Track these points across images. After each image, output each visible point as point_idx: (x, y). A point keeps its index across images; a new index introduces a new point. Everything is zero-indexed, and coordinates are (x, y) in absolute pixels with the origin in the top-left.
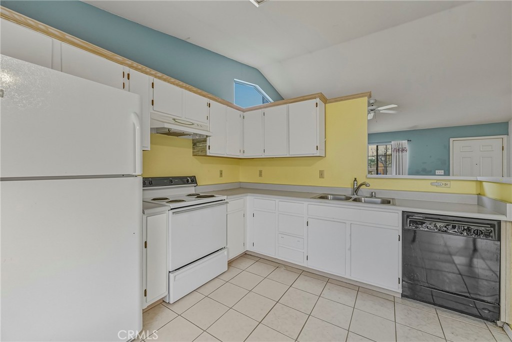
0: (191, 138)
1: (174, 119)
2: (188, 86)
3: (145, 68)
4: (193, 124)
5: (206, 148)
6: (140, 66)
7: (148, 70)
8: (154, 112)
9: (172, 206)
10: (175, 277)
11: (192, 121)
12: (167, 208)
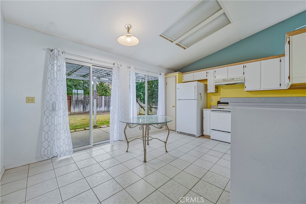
9: (212, 109)
10: (212, 131)
11: (233, 78)
12: (210, 109)
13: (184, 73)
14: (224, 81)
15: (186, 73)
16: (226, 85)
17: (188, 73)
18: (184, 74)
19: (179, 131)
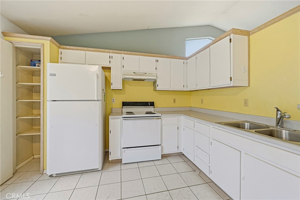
0: (153, 81)
1: (134, 73)
2: (142, 54)
3: (118, 51)
4: (146, 73)
5: (156, 86)
6: (116, 51)
7: (120, 52)
8: (124, 71)
9: (124, 116)
10: (124, 151)
11: (146, 72)
12: (121, 117)
13: (62, 46)
14: (134, 74)
15: (68, 47)
16: (134, 80)
17: (72, 49)
18: (64, 49)
19: (54, 173)
